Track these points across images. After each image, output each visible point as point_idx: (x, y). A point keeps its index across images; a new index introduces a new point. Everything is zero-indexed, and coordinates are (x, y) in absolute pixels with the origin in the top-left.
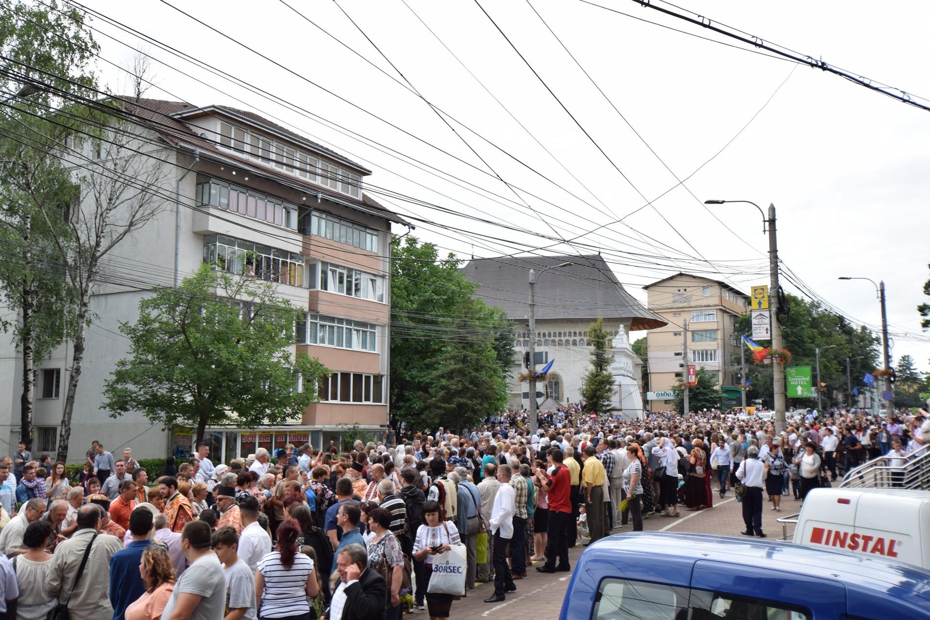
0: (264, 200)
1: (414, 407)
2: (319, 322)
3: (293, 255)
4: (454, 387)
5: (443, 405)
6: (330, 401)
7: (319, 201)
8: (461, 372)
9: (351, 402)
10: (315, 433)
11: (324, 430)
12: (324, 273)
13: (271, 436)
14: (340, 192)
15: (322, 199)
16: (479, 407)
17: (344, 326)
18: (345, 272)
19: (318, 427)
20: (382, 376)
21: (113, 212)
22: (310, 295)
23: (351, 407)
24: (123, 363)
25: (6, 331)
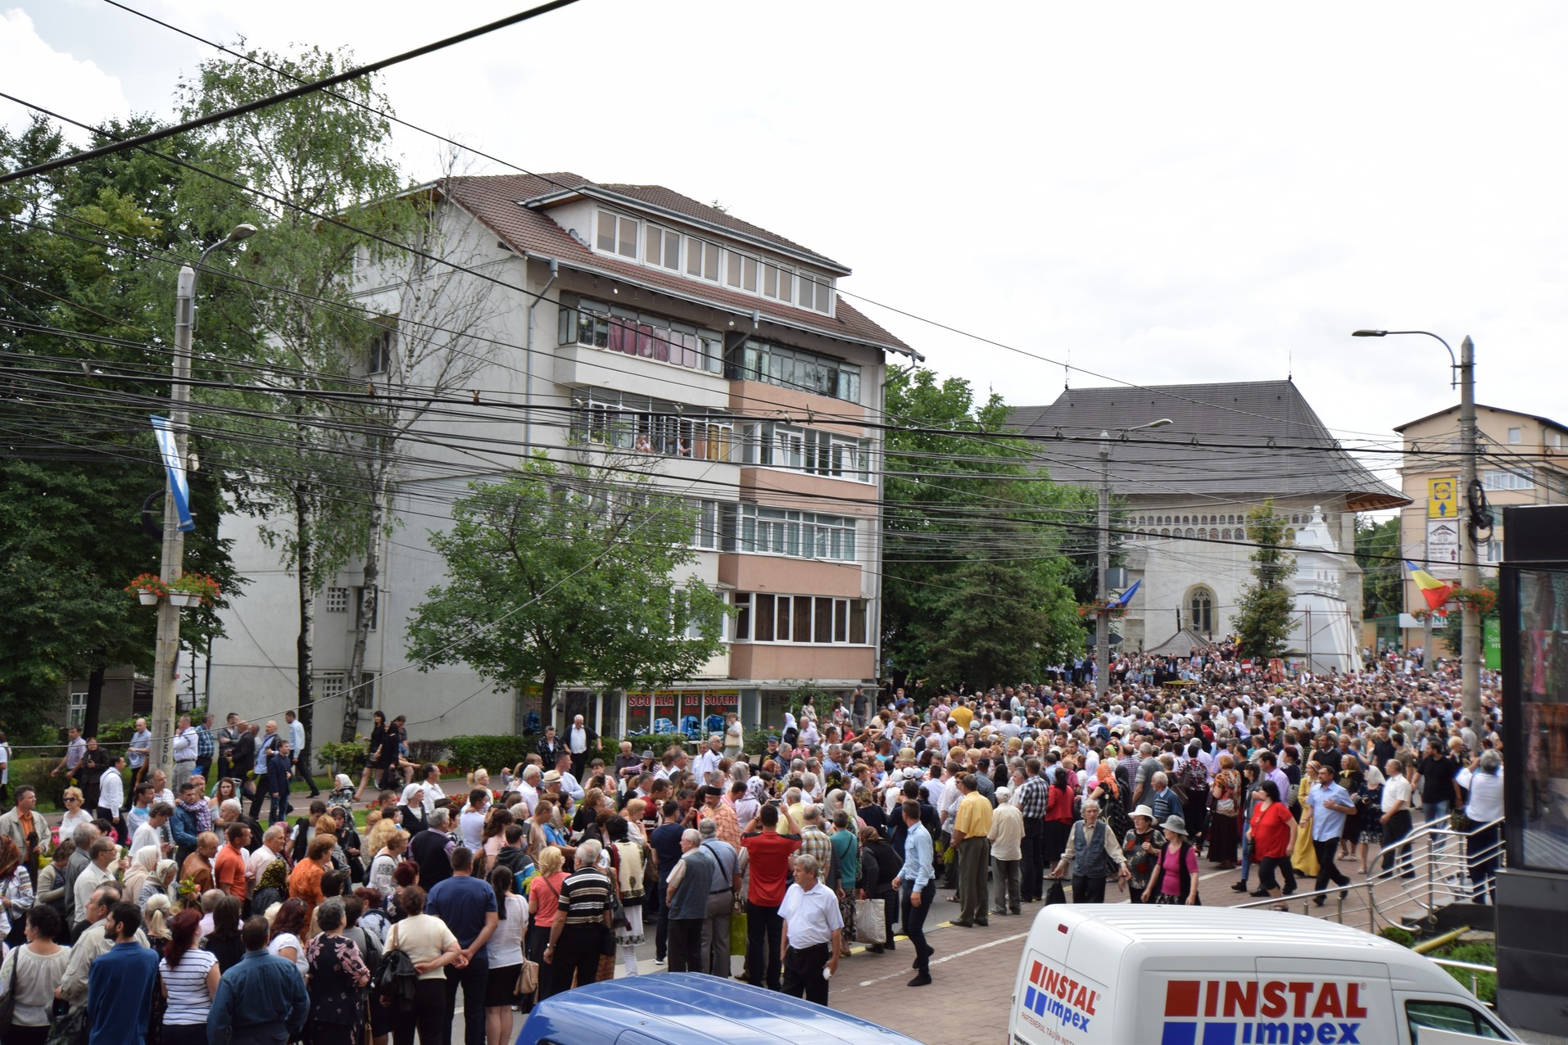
0: (666, 329)
1: (920, 651)
2: (759, 518)
3: (715, 414)
4: (973, 623)
5: (956, 652)
6: (777, 642)
7: (756, 326)
8: (986, 600)
9: (813, 643)
10: (749, 694)
11: (764, 687)
12: (766, 439)
13: (676, 697)
14: (797, 306)
15: (760, 322)
16: (1015, 656)
17: (801, 521)
18: (802, 436)
19: (754, 682)
20: (866, 601)
21: (417, 368)
22: (742, 475)
23: (811, 651)
24: (435, 592)
25: (272, 545)
